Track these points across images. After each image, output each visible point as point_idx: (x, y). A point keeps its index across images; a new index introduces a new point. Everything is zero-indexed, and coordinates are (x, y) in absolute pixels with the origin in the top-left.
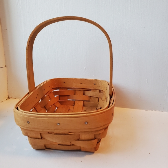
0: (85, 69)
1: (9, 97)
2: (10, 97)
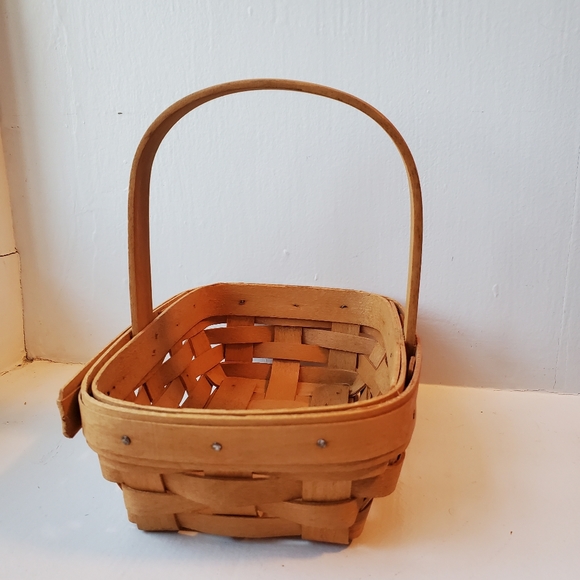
0: (288, 254)
1: (29, 355)
2: (32, 354)
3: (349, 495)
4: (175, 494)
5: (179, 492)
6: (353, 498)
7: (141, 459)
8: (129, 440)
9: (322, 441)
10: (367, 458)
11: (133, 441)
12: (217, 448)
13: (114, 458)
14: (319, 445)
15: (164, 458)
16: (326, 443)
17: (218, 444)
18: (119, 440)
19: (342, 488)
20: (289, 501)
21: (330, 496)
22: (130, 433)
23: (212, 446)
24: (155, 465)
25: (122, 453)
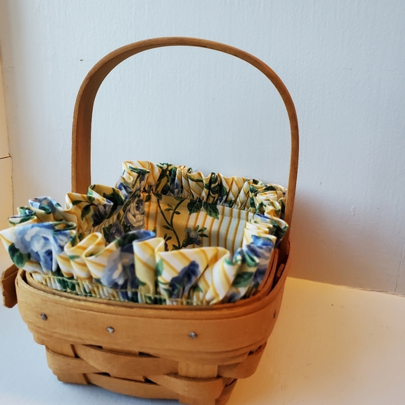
3: (216, 375)
4: (82, 360)
5: (85, 359)
6: (219, 377)
7: (55, 332)
8: (46, 317)
9: (193, 334)
10: (230, 349)
11: (49, 318)
12: (111, 330)
13: (36, 328)
14: (190, 336)
15: (70, 333)
16: (196, 335)
17: (111, 328)
18: (39, 316)
19: (211, 370)
20: (168, 375)
21: (199, 375)
22: (46, 312)
23: (106, 329)
24: (65, 338)
25: (41, 325)
